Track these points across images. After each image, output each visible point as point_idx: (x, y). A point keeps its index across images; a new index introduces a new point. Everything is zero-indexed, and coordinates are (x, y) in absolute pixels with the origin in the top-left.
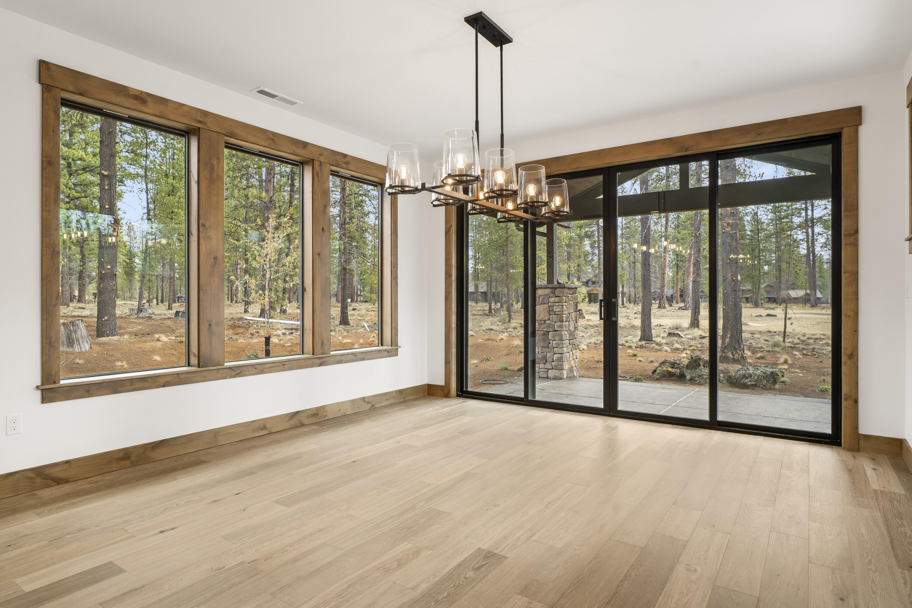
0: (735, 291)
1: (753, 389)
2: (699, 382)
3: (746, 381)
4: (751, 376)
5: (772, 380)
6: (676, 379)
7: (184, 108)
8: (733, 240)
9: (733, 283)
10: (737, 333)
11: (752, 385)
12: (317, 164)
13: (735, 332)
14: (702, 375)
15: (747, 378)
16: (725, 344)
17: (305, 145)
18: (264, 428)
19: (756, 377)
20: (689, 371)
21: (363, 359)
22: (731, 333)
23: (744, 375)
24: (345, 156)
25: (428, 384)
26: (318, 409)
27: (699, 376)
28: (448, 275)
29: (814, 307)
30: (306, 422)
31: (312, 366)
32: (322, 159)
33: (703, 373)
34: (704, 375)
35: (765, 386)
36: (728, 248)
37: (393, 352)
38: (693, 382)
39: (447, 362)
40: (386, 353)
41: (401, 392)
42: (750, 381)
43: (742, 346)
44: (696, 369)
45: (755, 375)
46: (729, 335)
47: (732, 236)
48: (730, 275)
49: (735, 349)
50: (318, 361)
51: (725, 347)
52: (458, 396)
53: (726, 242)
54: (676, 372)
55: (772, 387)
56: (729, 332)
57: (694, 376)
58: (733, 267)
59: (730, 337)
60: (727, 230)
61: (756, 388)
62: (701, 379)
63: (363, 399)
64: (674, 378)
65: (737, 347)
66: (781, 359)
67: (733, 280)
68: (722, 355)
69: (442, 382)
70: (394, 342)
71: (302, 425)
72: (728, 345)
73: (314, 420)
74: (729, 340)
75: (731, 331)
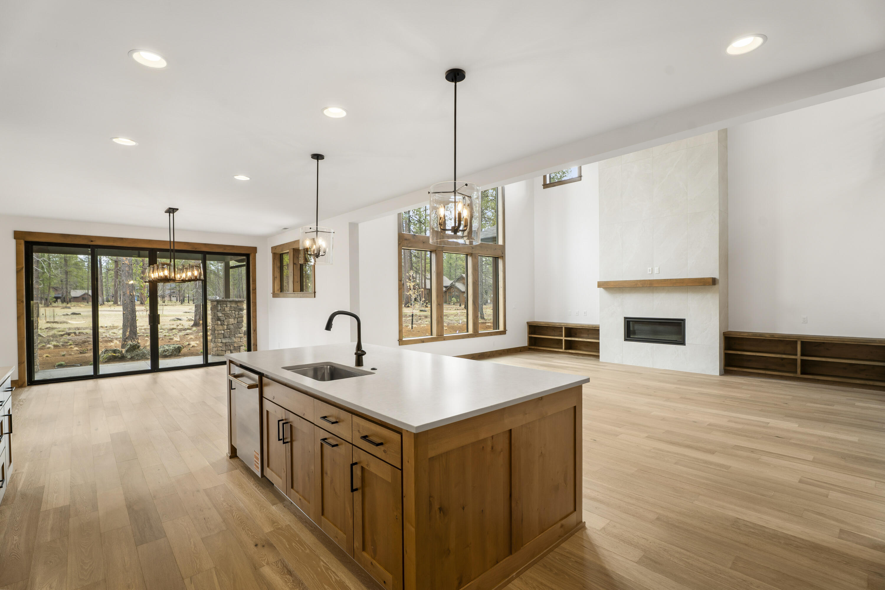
0: (132, 302)
1: (170, 357)
2: (138, 358)
3: (166, 353)
4: (168, 350)
5: (178, 351)
6: (119, 359)
8: (130, 269)
9: (131, 297)
10: (134, 328)
11: (169, 355)
13: (133, 327)
14: (139, 354)
15: (166, 352)
16: (126, 336)
19: (171, 351)
20: (129, 353)
22: (130, 329)
23: (164, 351)
27: (137, 355)
29: (102, 305)
33: (139, 353)
34: (140, 354)
35: (175, 354)
36: (127, 274)
38: (134, 359)
42: (168, 353)
43: (137, 336)
44: (133, 351)
45: (170, 349)
46: (129, 330)
47: (129, 267)
48: (128, 291)
49: (133, 338)
51: (126, 338)
52: (28, 385)
53: (126, 270)
54: (119, 355)
55: (178, 354)
56: (129, 328)
57: (133, 355)
58: (130, 287)
59: (129, 331)
60: (126, 262)
61: (171, 357)
62: (138, 357)
64: (117, 359)
65: (134, 337)
66: (147, 343)
67: (131, 295)
68: (124, 343)
72: (128, 336)
74: (129, 333)
75: (130, 327)
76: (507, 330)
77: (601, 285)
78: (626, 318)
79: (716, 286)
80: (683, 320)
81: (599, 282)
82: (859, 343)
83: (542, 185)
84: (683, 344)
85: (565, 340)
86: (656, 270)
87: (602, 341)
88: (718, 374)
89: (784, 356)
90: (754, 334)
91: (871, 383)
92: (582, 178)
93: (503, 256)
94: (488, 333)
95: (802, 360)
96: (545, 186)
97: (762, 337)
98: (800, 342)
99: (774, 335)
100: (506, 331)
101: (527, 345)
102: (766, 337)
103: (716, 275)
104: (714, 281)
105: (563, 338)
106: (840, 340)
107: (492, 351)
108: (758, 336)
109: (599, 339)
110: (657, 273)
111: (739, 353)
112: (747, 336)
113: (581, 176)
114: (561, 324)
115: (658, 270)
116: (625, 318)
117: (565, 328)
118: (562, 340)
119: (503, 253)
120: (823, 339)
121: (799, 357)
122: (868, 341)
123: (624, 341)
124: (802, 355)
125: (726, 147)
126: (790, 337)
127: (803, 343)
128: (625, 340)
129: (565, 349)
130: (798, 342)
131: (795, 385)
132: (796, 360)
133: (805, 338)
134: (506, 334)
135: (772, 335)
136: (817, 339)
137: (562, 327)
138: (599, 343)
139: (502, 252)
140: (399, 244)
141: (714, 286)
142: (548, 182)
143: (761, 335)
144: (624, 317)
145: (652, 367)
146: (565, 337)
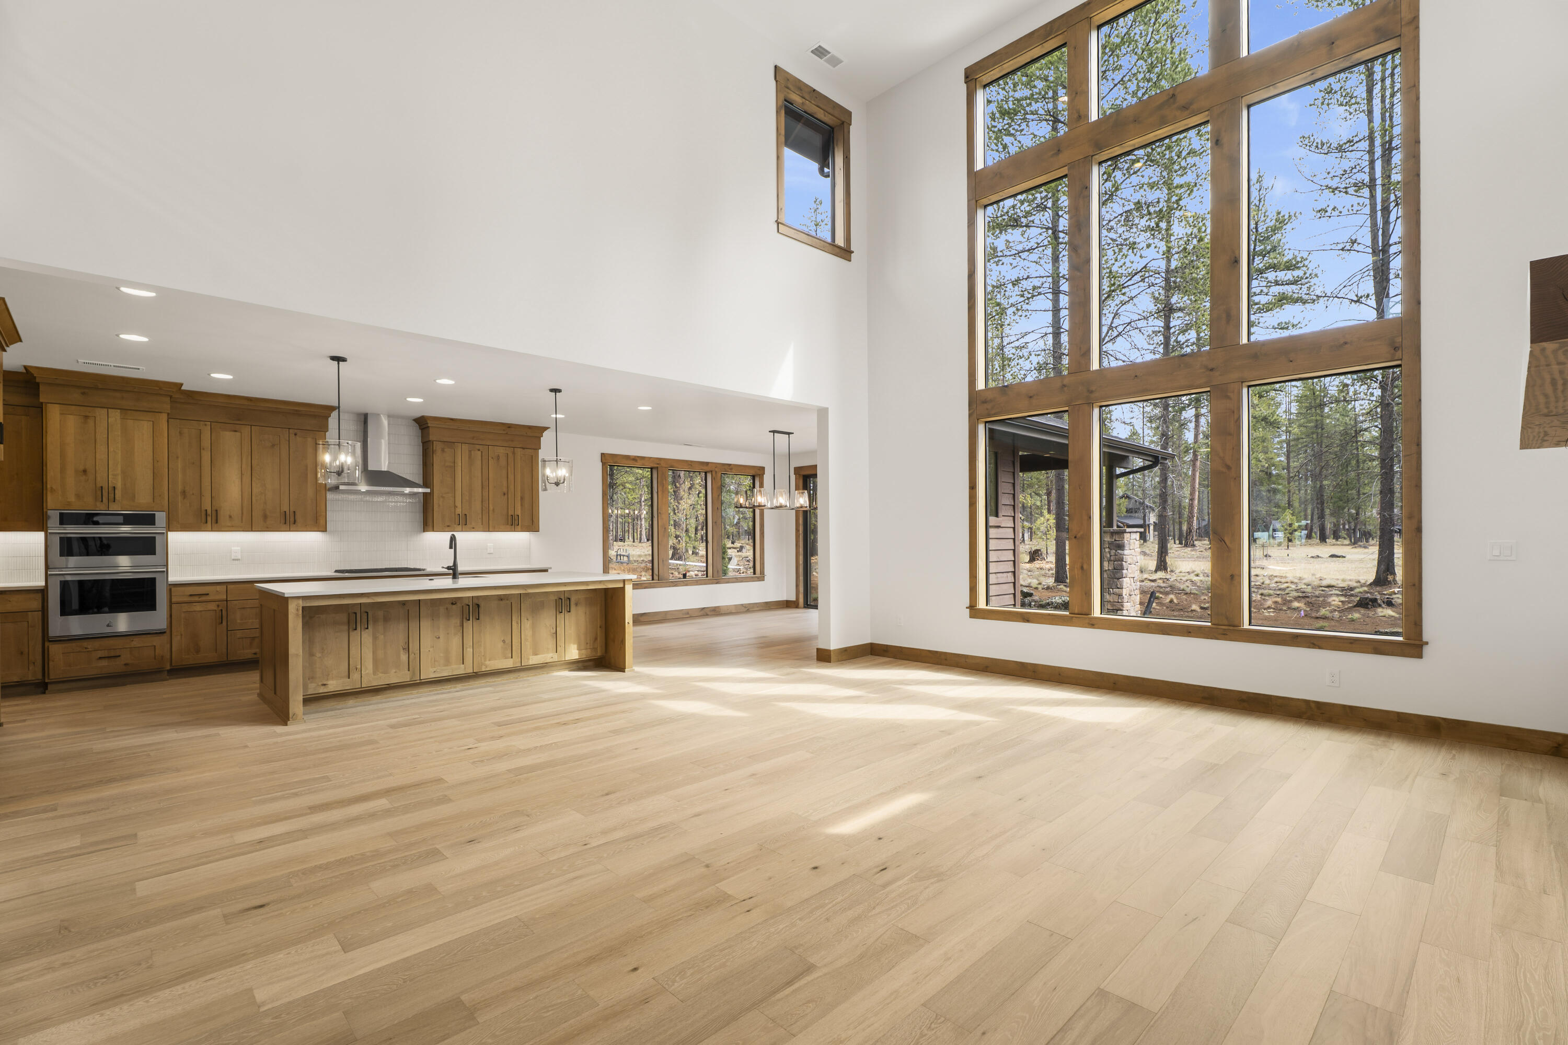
7: (651, 459)
12: (714, 473)
17: (707, 464)
18: (688, 613)
21: (742, 582)
24: (730, 465)
25: (787, 601)
26: (715, 607)
28: (797, 530)
30: (709, 613)
31: (712, 583)
32: (716, 470)
37: (761, 578)
39: (797, 586)
40: (756, 579)
41: (766, 603)
50: (715, 581)
52: (805, 607)
63: (742, 605)
69: (794, 599)
70: (762, 572)
71: (707, 615)
73: (713, 613)
100: (1421, 646)
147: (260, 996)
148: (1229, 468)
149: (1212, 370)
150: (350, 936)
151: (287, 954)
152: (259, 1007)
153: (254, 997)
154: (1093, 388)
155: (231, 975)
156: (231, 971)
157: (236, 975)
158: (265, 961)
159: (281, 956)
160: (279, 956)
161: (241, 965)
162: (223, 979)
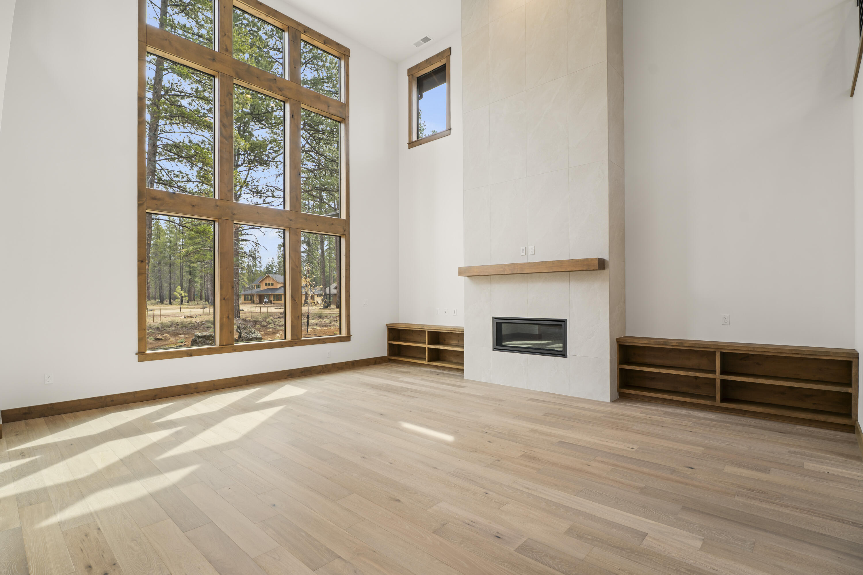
76: (352, 336)
77: (462, 272)
78: (496, 319)
79: (606, 271)
80: (564, 321)
81: (460, 269)
82: (803, 356)
83: (407, 144)
84: (564, 355)
85: (428, 348)
86: (530, 252)
87: (468, 350)
88: (608, 400)
89: (698, 374)
90: (656, 341)
91: (822, 418)
92: (451, 131)
93: (345, 235)
94: (319, 339)
95: (722, 381)
96: (411, 144)
97: (667, 345)
98: (720, 353)
99: (683, 343)
100: (350, 337)
101: (387, 355)
102: (673, 346)
103: (605, 255)
104: (602, 264)
105: (427, 346)
106: (775, 351)
107: (325, 365)
108: (663, 345)
109: (463, 347)
110: (532, 254)
111: (638, 368)
112: (648, 344)
113: (450, 129)
114: (423, 327)
115: (533, 250)
116: (494, 319)
117: (428, 331)
118: (425, 348)
119: (345, 231)
120: (752, 349)
121: (718, 376)
122: (817, 354)
123: (493, 350)
124: (723, 373)
125: (621, 75)
126: (706, 346)
127: (723, 354)
128: (495, 349)
129: (429, 361)
130: (716, 353)
131: (712, 420)
132: (714, 380)
133: (726, 348)
134: (350, 341)
135: (681, 342)
136: (743, 349)
137: (425, 331)
138: (463, 353)
139: (344, 228)
140: (139, 205)
141: (602, 271)
142: (414, 138)
143: (666, 342)
144: (493, 317)
145: (526, 388)
146: (429, 344)
147: (699, 544)
148: (297, 267)
149: (291, 220)
150: (636, 539)
151: (670, 553)
152: (703, 540)
153: (702, 545)
154: (235, 212)
155: (703, 564)
156: (702, 566)
157: (701, 562)
158: (683, 558)
159: (673, 555)
160: (675, 555)
161: (695, 565)
162: (708, 565)
